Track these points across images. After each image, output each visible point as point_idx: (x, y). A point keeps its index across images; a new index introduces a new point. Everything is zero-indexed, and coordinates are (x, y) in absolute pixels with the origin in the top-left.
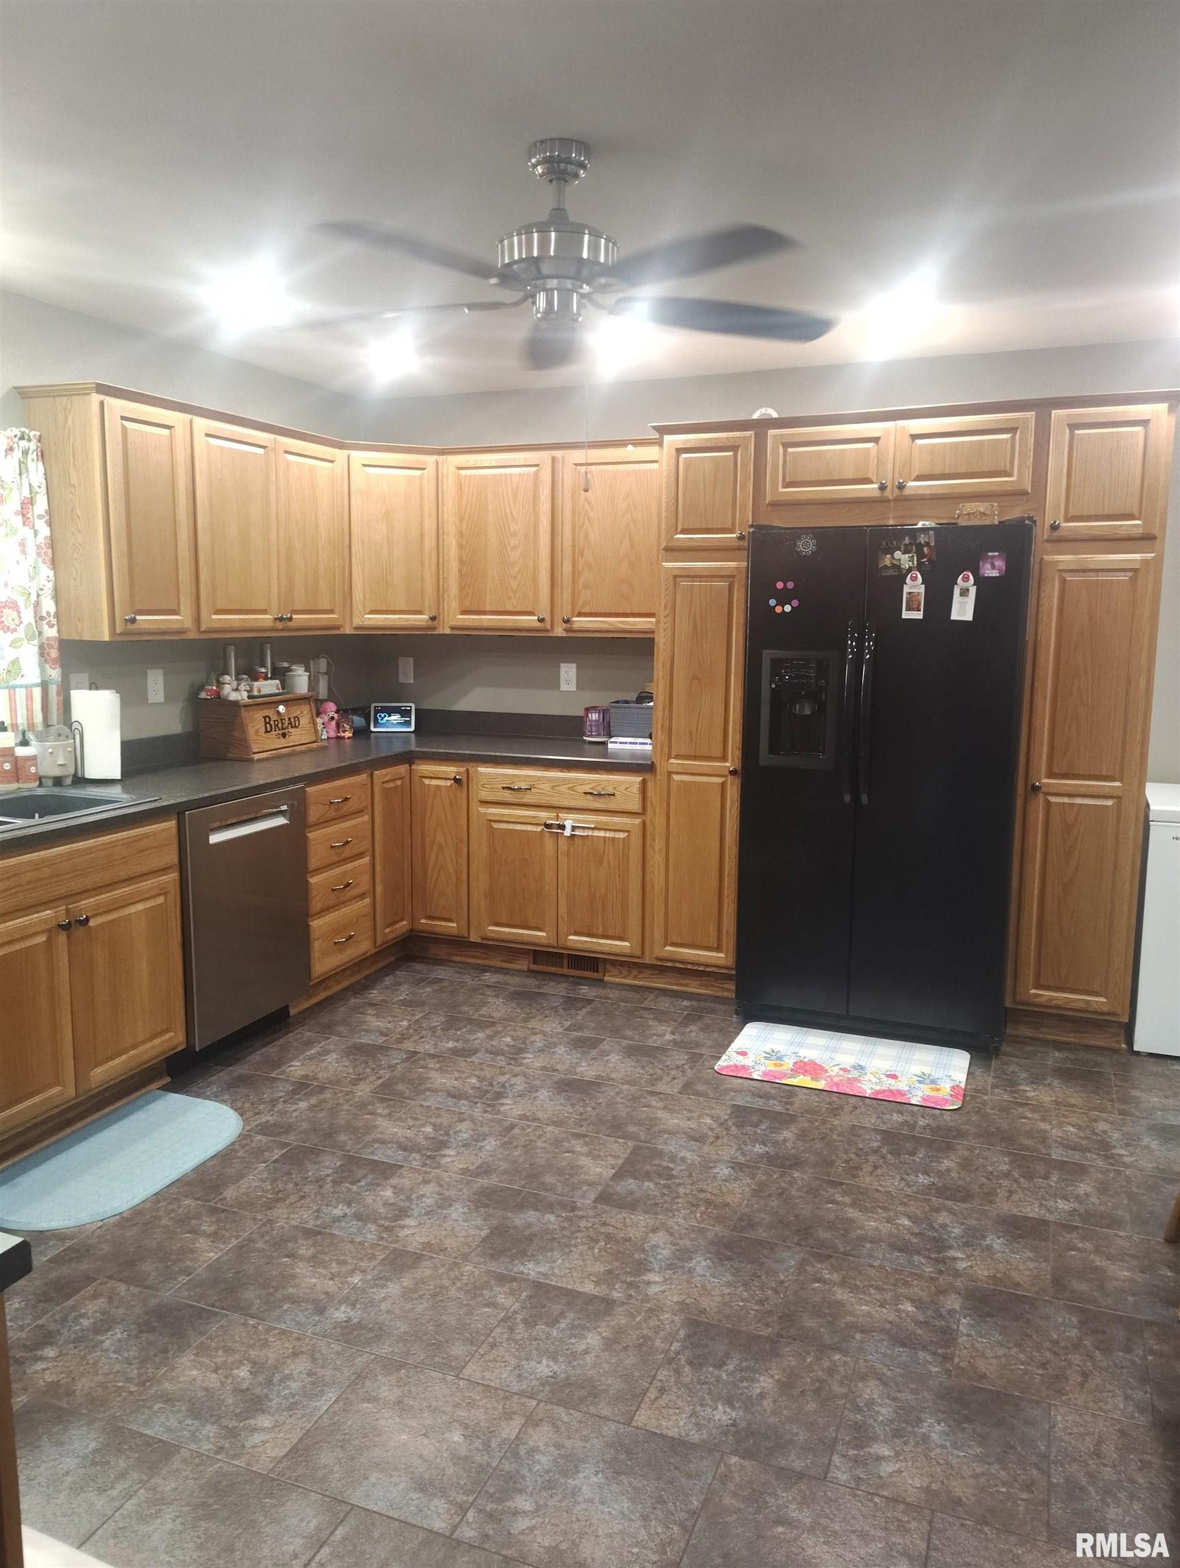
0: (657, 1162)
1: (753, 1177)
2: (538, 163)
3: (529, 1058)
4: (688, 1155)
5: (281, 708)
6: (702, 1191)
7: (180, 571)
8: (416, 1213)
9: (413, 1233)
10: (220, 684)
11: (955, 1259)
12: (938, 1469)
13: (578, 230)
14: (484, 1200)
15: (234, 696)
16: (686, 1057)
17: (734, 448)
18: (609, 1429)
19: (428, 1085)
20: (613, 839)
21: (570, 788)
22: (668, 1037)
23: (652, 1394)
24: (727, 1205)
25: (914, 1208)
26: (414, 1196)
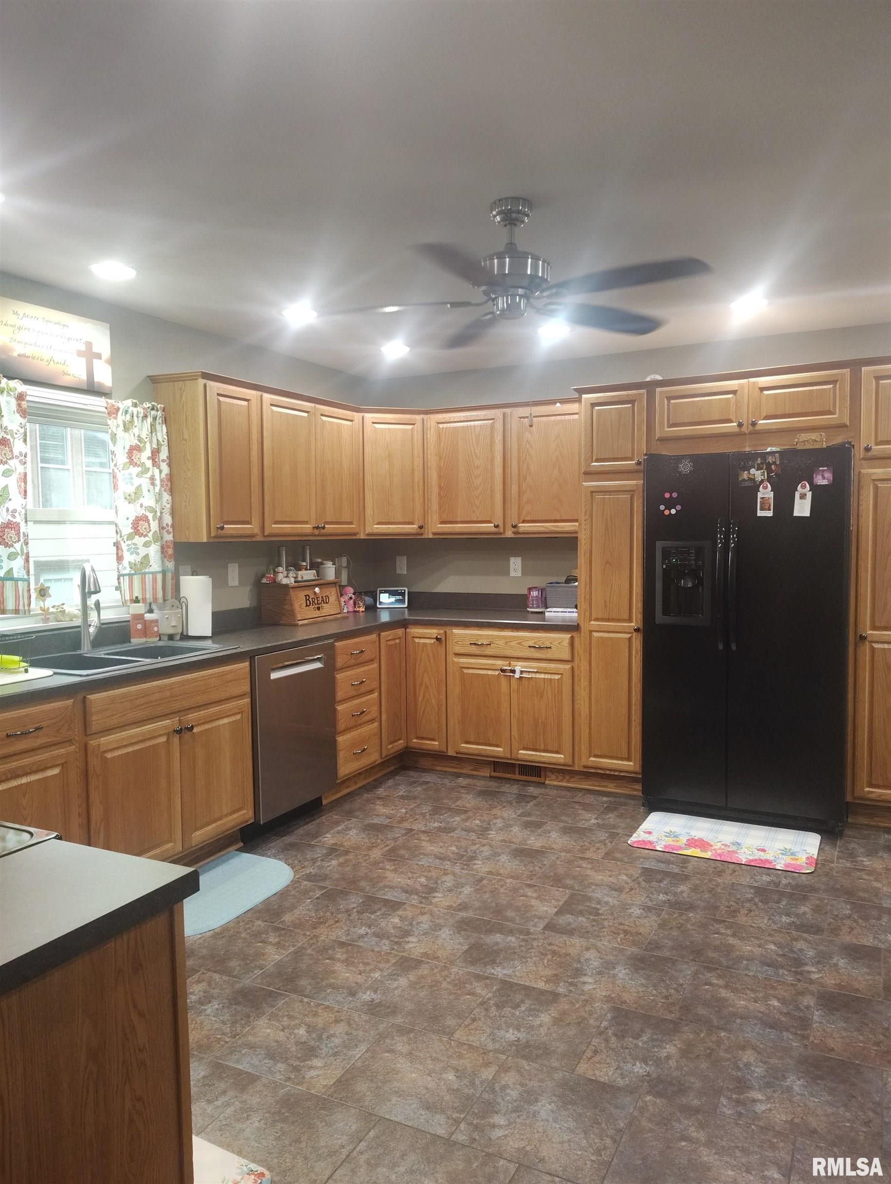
0: (588, 904)
1: (659, 915)
2: (498, 214)
3: (492, 834)
4: (610, 900)
5: (317, 590)
6: (621, 924)
7: (252, 495)
8: (416, 933)
9: (415, 946)
10: (275, 573)
11: (809, 972)
12: (799, 1109)
13: (525, 256)
14: (463, 926)
15: (285, 581)
16: (606, 835)
17: (632, 402)
18: (558, 1076)
19: (422, 851)
20: (551, 680)
21: (519, 644)
22: (593, 821)
23: (589, 1053)
24: (640, 934)
25: (778, 938)
26: (414, 923)
